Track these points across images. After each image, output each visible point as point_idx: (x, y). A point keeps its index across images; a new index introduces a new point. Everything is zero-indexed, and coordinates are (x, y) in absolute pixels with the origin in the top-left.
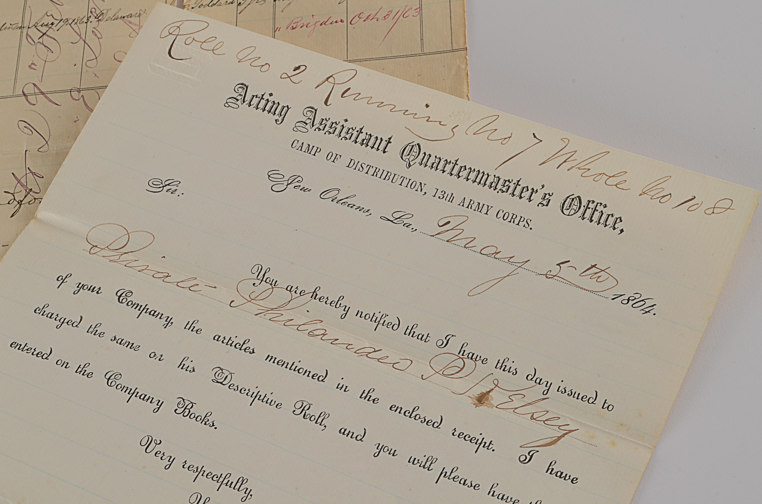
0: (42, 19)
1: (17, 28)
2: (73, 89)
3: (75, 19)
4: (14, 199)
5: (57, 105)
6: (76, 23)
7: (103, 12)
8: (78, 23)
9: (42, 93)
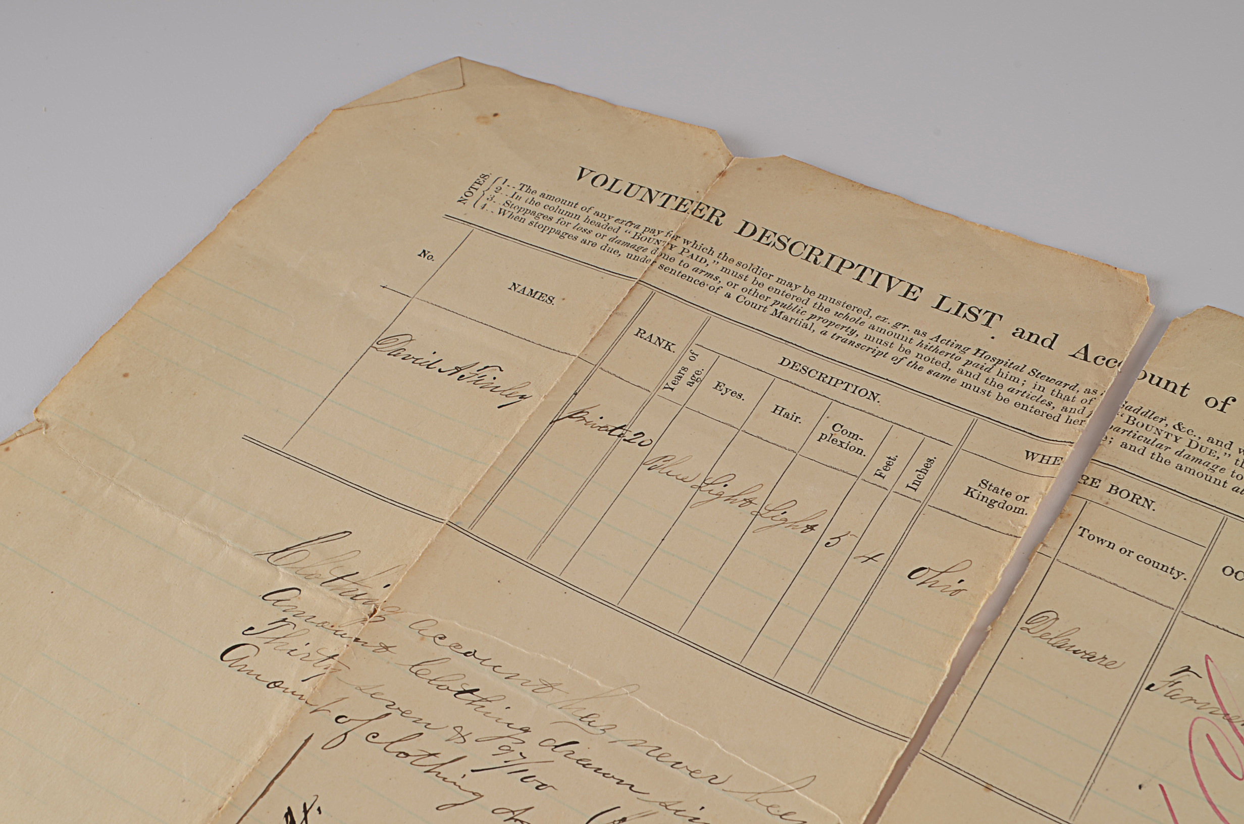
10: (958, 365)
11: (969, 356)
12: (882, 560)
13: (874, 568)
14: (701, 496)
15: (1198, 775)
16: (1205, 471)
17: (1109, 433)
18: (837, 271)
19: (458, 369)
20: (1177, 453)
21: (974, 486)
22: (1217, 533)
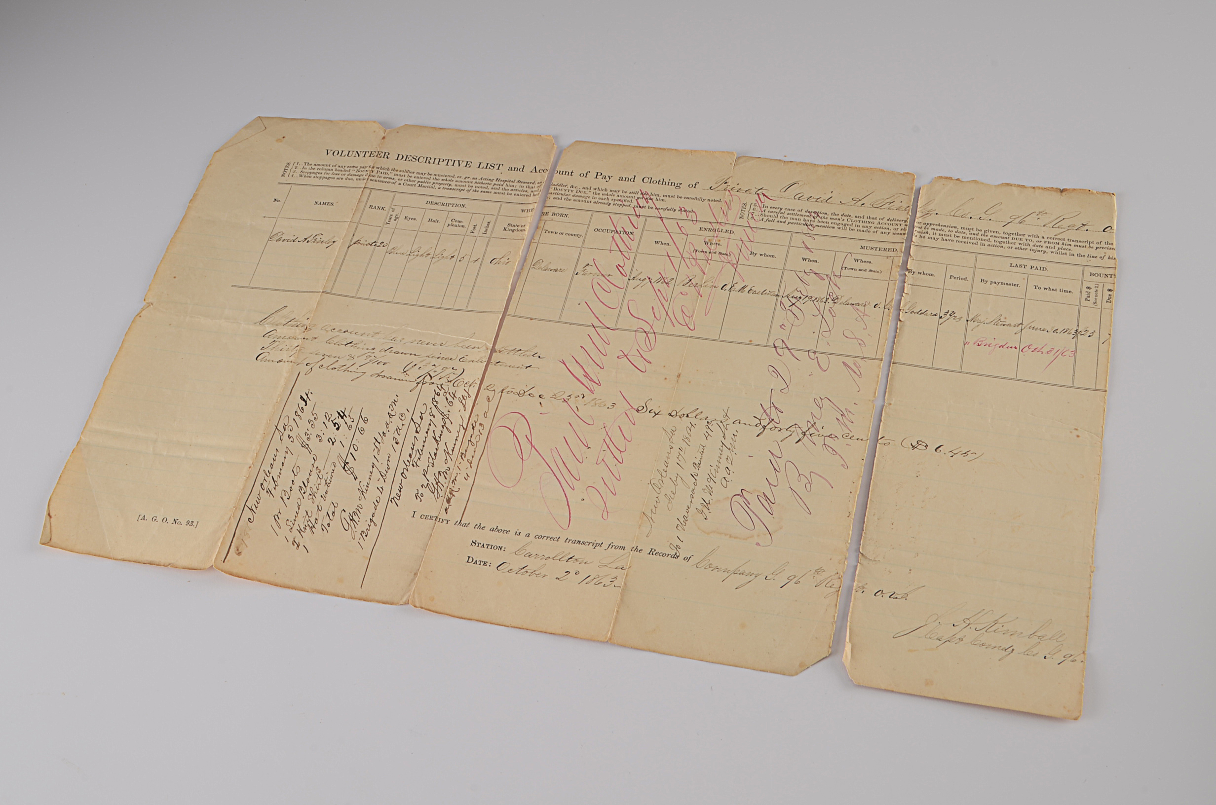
0: (793, 292)
1: (774, 295)
2: (811, 351)
3: (817, 298)
4: (760, 424)
5: (798, 359)
6: (817, 301)
7: (838, 297)
8: (819, 301)
9: (788, 348)
10: (491, 186)
11: (494, 182)
12: (480, 260)
13: (478, 263)
14: (411, 258)
15: (596, 295)
16: (583, 199)
17: (549, 195)
18: (438, 164)
19: (306, 239)
20: (574, 196)
21: (506, 227)
22: (591, 218)
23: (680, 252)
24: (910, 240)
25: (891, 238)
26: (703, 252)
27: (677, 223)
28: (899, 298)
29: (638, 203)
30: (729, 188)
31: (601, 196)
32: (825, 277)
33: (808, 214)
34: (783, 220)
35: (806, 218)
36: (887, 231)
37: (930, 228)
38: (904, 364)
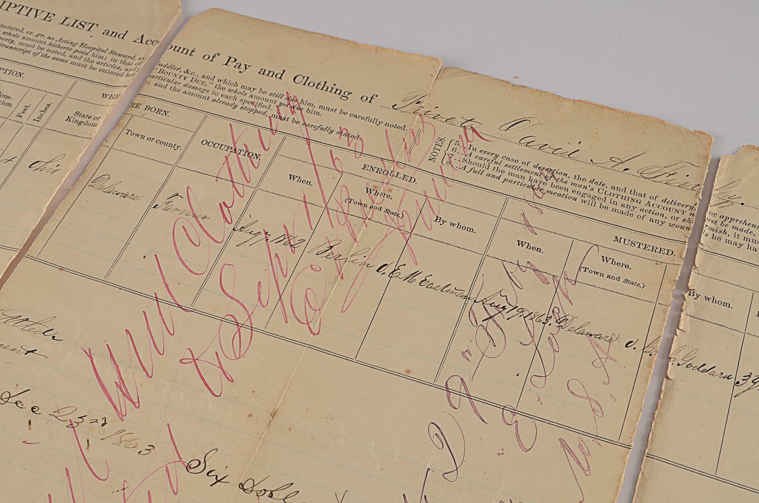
0: (493, 296)
1: (461, 297)
2: (507, 407)
3: (532, 313)
5: (483, 420)
6: (532, 319)
7: (567, 317)
8: (534, 320)
9: (469, 397)
10: (70, 53)
11: (76, 47)
12: (15, 160)
13: (11, 164)
15: (176, 247)
16: (198, 92)
17: (149, 79)
18: (7, 10)
20: (185, 86)
21: (71, 115)
22: (202, 123)
23: (324, 199)
24: (696, 239)
25: (665, 231)
26: (361, 204)
27: (331, 151)
28: (669, 336)
29: (279, 112)
30: (421, 111)
31: (226, 92)
32: (550, 279)
33: (537, 171)
34: (498, 174)
35: (534, 177)
36: (661, 219)
37: (730, 225)
38: (667, 462)
